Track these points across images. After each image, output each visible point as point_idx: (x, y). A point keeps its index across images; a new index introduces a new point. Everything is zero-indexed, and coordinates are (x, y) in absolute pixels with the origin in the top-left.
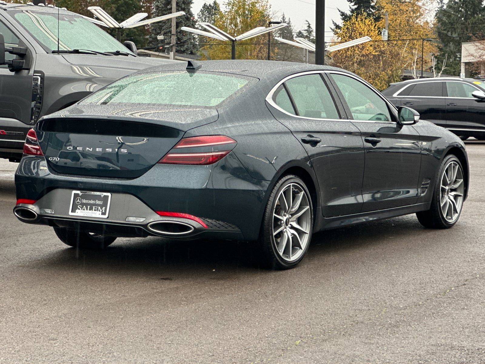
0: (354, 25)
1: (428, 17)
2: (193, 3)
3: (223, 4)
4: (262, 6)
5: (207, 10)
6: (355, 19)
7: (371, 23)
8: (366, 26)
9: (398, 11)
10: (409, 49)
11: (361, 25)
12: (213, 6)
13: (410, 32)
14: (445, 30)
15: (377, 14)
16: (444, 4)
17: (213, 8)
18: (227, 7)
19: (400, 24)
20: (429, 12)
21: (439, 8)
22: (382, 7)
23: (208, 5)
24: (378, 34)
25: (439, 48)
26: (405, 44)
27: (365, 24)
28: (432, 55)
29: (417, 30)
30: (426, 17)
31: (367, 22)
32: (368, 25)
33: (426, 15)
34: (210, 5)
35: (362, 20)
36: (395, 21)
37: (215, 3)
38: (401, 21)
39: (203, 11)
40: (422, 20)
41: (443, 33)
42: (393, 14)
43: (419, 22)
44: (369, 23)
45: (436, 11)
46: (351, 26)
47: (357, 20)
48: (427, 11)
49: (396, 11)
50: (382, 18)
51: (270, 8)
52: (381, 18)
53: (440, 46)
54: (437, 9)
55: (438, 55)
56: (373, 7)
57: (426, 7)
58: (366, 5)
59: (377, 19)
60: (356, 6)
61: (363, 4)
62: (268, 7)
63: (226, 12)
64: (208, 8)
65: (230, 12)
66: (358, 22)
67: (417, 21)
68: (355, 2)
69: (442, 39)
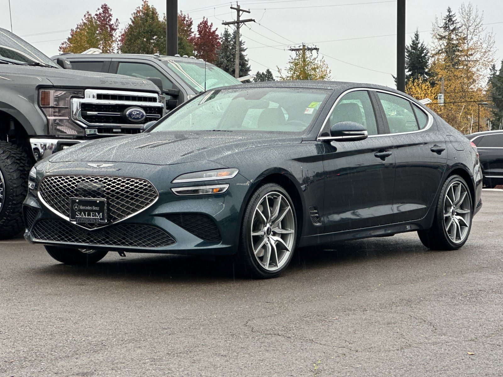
0: (411, 90)
1: (482, 83)
2: (251, 70)
3: (285, 70)
4: (321, 71)
5: (260, 79)
6: (412, 84)
7: (428, 88)
8: (423, 90)
9: (452, 77)
10: (464, 114)
11: (418, 89)
12: (267, 74)
13: (465, 97)
14: (499, 95)
15: (431, 79)
16: (496, 71)
17: (266, 77)
18: (289, 72)
19: (455, 90)
20: (483, 78)
21: (491, 75)
22: (436, 73)
23: (261, 74)
24: (435, 98)
25: (494, 113)
26: (460, 109)
27: (422, 89)
28: (488, 120)
29: (472, 96)
30: (480, 82)
31: (424, 87)
32: (425, 89)
33: (480, 80)
34: (263, 74)
35: (418, 85)
36: (450, 86)
37: (268, 71)
38: (455, 87)
39: (256, 79)
40: (477, 85)
41: (498, 99)
42: (447, 80)
43: (474, 87)
44: (426, 88)
45: (488, 78)
46: (408, 91)
47: (413, 85)
48: (481, 77)
49: (450, 76)
50: (437, 84)
51: (330, 73)
52: (435, 83)
53: (495, 111)
54: (489, 76)
55: (493, 120)
56: (427, 73)
57: (480, 73)
58: (421, 71)
59: (433, 84)
60: (410, 73)
61: (417, 70)
62: (328, 72)
63: (288, 77)
64: (262, 77)
65: (292, 77)
66: (415, 87)
67: (472, 86)
68: (409, 69)
69: (497, 104)
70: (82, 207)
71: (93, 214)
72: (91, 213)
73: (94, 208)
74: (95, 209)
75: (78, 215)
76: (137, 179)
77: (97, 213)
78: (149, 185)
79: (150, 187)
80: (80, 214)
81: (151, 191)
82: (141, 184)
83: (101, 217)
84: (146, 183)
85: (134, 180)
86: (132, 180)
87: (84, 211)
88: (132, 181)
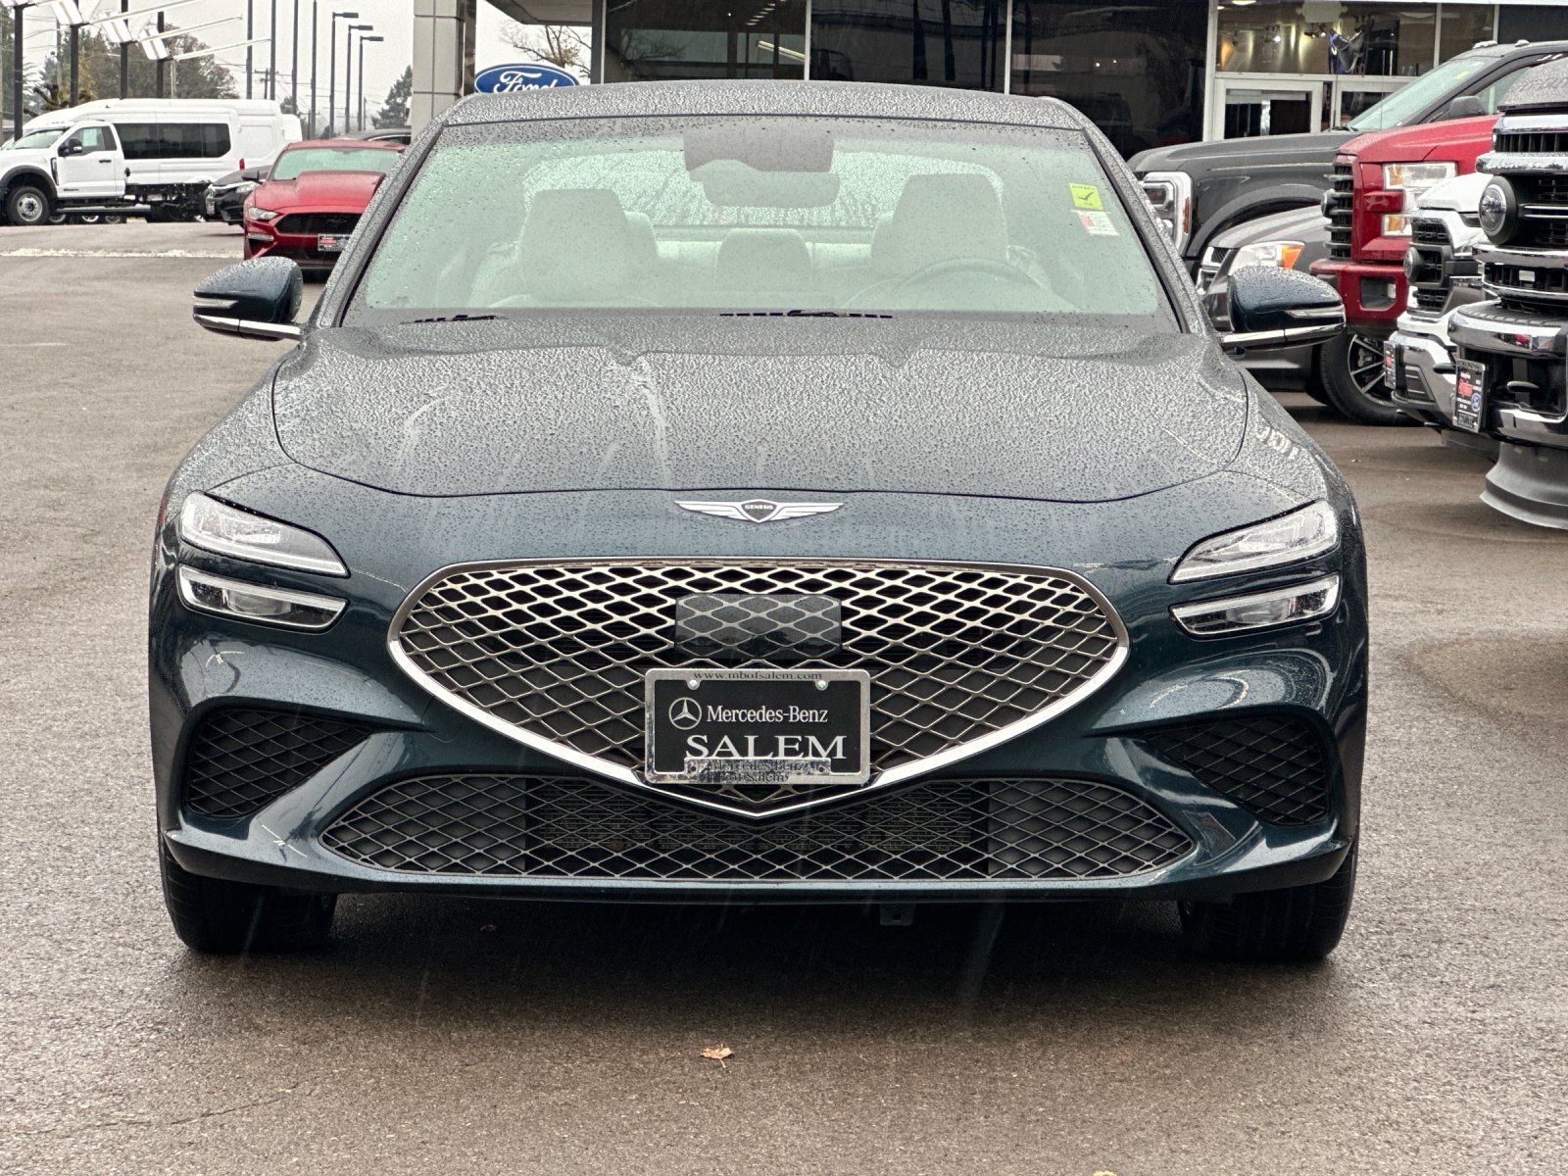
70: (720, 714)
71: (787, 742)
72: (781, 739)
73: (798, 715)
74: (800, 717)
75: (698, 753)
76: (1016, 571)
77: (812, 739)
78: (1083, 596)
79: (1086, 604)
80: (711, 747)
81: (1091, 621)
82: (1042, 595)
83: (840, 755)
84: (1067, 590)
85: (997, 575)
86: (988, 575)
87: (738, 732)
88: (993, 583)
